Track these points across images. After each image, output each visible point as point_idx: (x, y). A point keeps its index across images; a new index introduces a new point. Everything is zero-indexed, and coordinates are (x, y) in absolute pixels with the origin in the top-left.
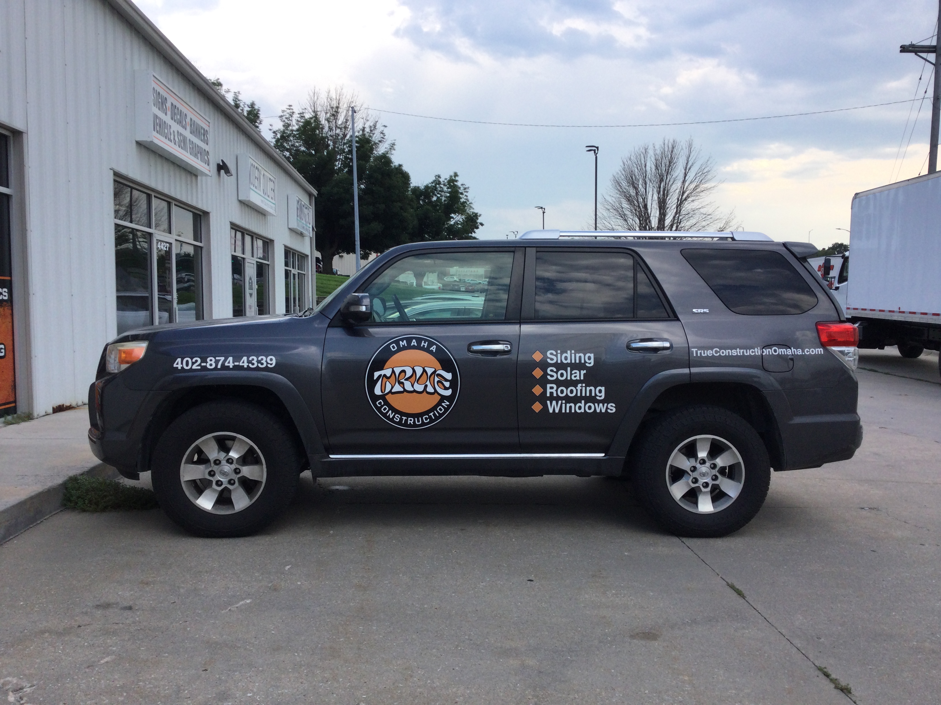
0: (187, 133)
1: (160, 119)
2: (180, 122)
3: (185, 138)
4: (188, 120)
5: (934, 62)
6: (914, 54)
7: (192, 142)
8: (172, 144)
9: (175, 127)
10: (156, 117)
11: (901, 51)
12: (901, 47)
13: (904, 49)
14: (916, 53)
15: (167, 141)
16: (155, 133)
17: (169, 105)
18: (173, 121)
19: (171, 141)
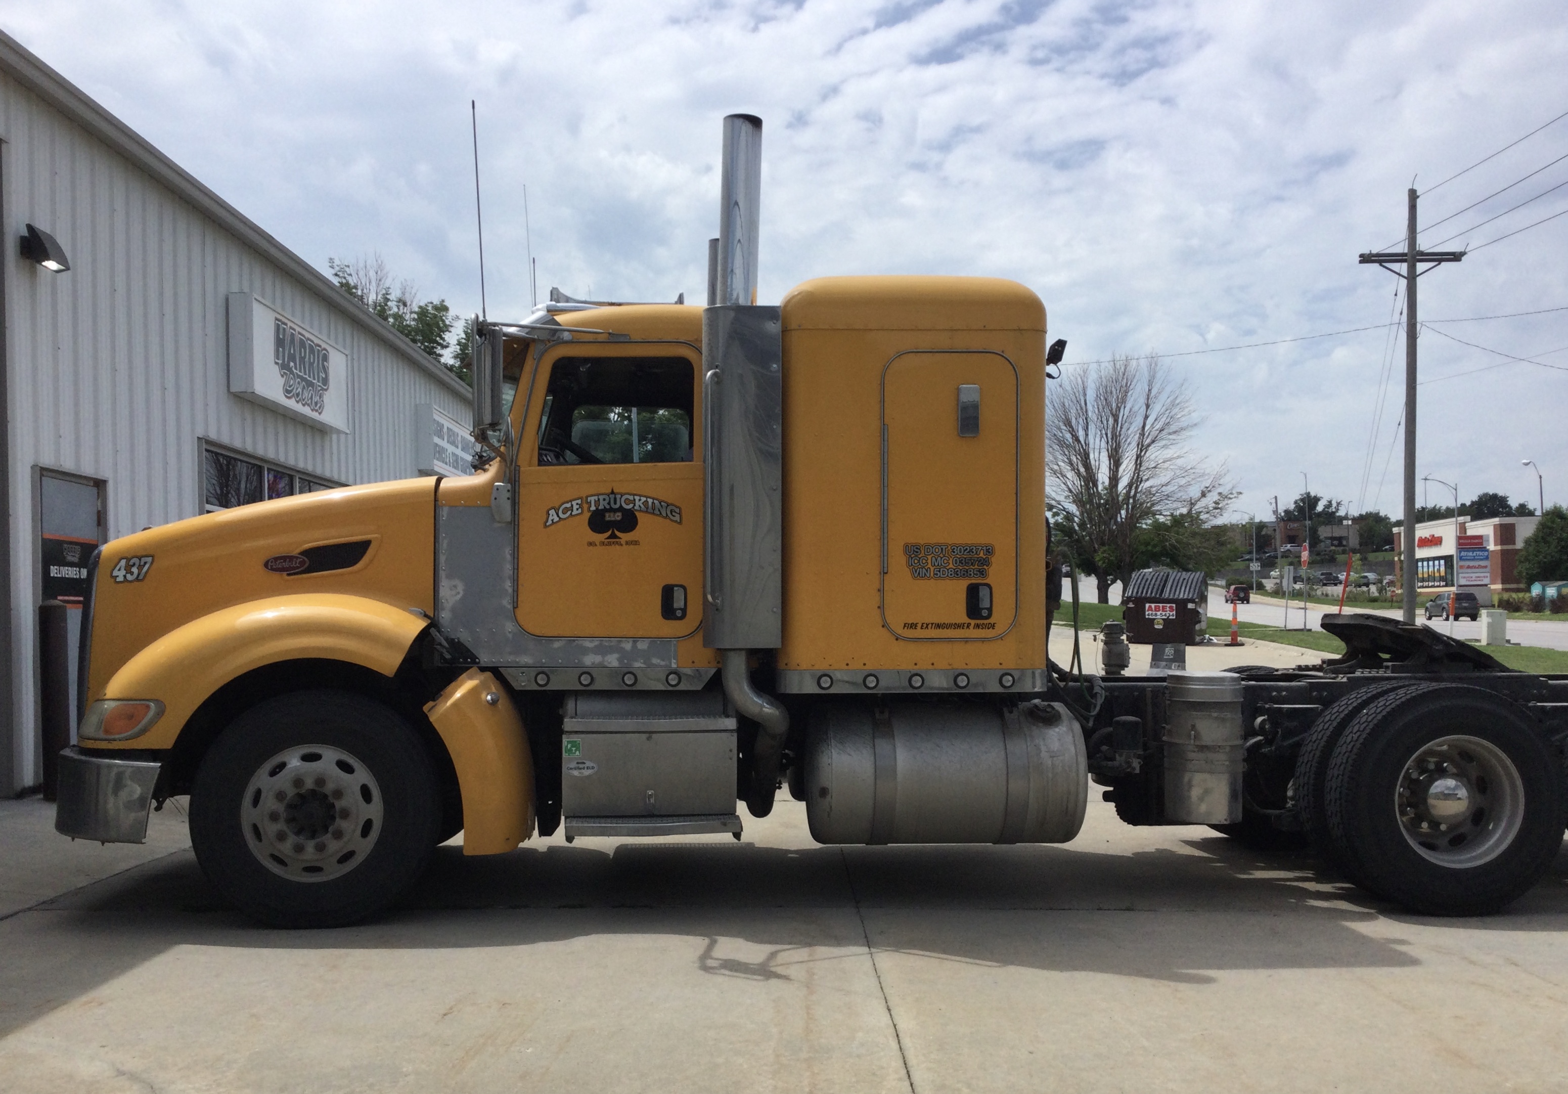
0: (459, 452)
1: (439, 446)
2: (453, 443)
3: (457, 456)
4: (459, 438)
5: (1406, 275)
6: (1376, 265)
7: (462, 459)
8: (447, 467)
9: (451, 449)
10: (437, 445)
11: (1361, 262)
12: (1361, 256)
13: (1366, 259)
14: (1380, 262)
15: (444, 465)
16: (436, 462)
17: (445, 430)
18: (449, 445)
19: (446, 464)
